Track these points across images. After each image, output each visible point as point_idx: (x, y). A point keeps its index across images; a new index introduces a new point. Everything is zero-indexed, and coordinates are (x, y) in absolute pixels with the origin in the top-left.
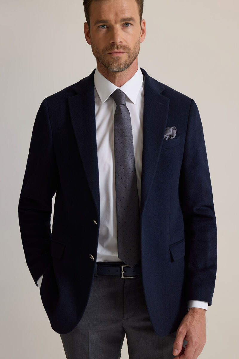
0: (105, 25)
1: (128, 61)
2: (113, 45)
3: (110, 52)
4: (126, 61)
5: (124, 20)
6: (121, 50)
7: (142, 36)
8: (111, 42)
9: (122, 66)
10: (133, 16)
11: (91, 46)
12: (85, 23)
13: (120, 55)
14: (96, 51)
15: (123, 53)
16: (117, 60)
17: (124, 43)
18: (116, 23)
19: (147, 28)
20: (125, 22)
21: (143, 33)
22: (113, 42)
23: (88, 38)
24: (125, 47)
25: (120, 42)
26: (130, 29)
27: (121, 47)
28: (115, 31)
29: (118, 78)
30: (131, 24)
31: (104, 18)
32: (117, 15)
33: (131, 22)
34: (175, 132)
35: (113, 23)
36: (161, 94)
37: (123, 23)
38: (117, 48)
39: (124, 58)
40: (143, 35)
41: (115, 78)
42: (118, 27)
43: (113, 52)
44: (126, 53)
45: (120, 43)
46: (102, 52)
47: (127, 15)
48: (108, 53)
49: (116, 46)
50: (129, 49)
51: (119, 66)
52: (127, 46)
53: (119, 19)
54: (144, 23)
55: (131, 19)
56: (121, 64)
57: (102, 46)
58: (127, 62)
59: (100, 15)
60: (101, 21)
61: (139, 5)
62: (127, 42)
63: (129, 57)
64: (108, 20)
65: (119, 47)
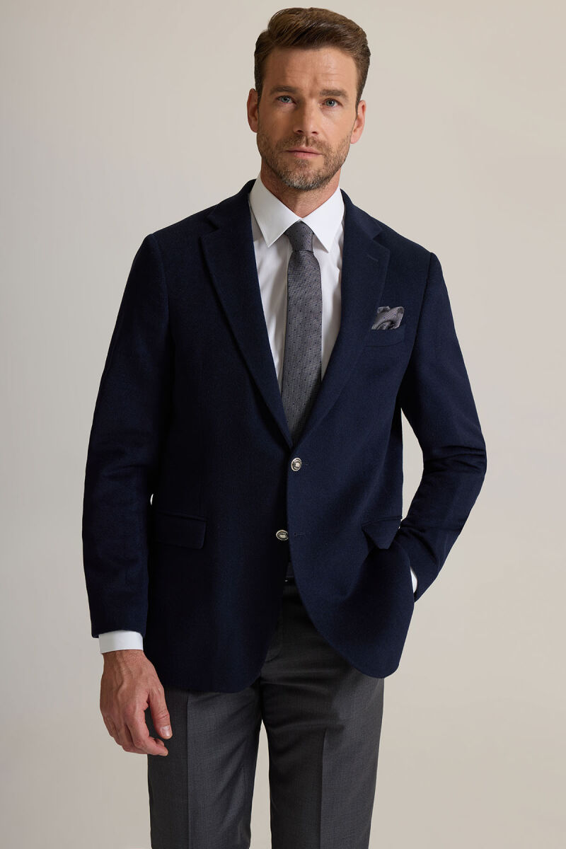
0: (289, 97)
1: (323, 171)
2: (300, 135)
3: (292, 148)
4: (319, 171)
5: (328, 92)
6: (314, 149)
7: (355, 131)
8: (296, 130)
9: (310, 180)
10: (346, 89)
11: (256, 134)
12: (252, 91)
13: (310, 158)
14: (265, 143)
15: (317, 154)
16: (303, 165)
17: (321, 137)
18: (311, 95)
19: (368, 117)
20: (328, 97)
21: (358, 127)
22: (299, 131)
23: (253, 119)
24: (321, 145)
25: (314, 132)
26: (336, 111)
27: (315, 142)
28: (307, 110)
29: (301, 202)
30: (339, 104)
31: (290, 82)
32: (315, 80)
33: (340, 99)
34: (401, 316)
35: (306, 94)
36: (374, 239)
37: (325, 97)
38: (307, 144)
39: (316, 164)
40: (358, 130)
41: (296, 202)
42: (313, 105)
43: (298, 149)
44: (321, 156)
45: (313, 135)
46: (277, 146)
47: (334, 85)
48: (287, 149)
49: (304, 139)
50: (328, 150)
51: (305, 177)
52: (326, 144)
53: (319, 89)
54: (363, 107)
55: (340, 93)
56: (309, 175)
57: (278, 135)
58: (321, 174)
59: (284, 76)
60: (285, 87)
61: (360, 71)
62: (326, 135)
63: (326, 164)
64: (298, 88)
65: (311, 141)
